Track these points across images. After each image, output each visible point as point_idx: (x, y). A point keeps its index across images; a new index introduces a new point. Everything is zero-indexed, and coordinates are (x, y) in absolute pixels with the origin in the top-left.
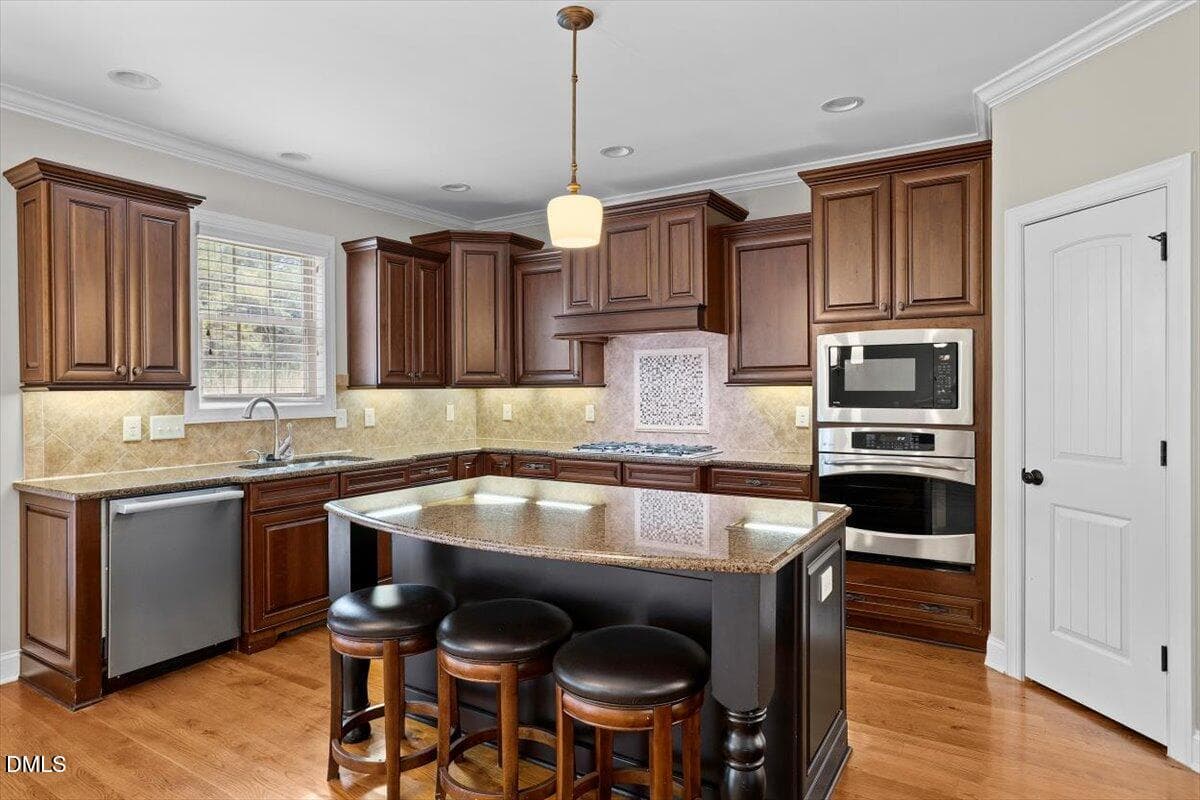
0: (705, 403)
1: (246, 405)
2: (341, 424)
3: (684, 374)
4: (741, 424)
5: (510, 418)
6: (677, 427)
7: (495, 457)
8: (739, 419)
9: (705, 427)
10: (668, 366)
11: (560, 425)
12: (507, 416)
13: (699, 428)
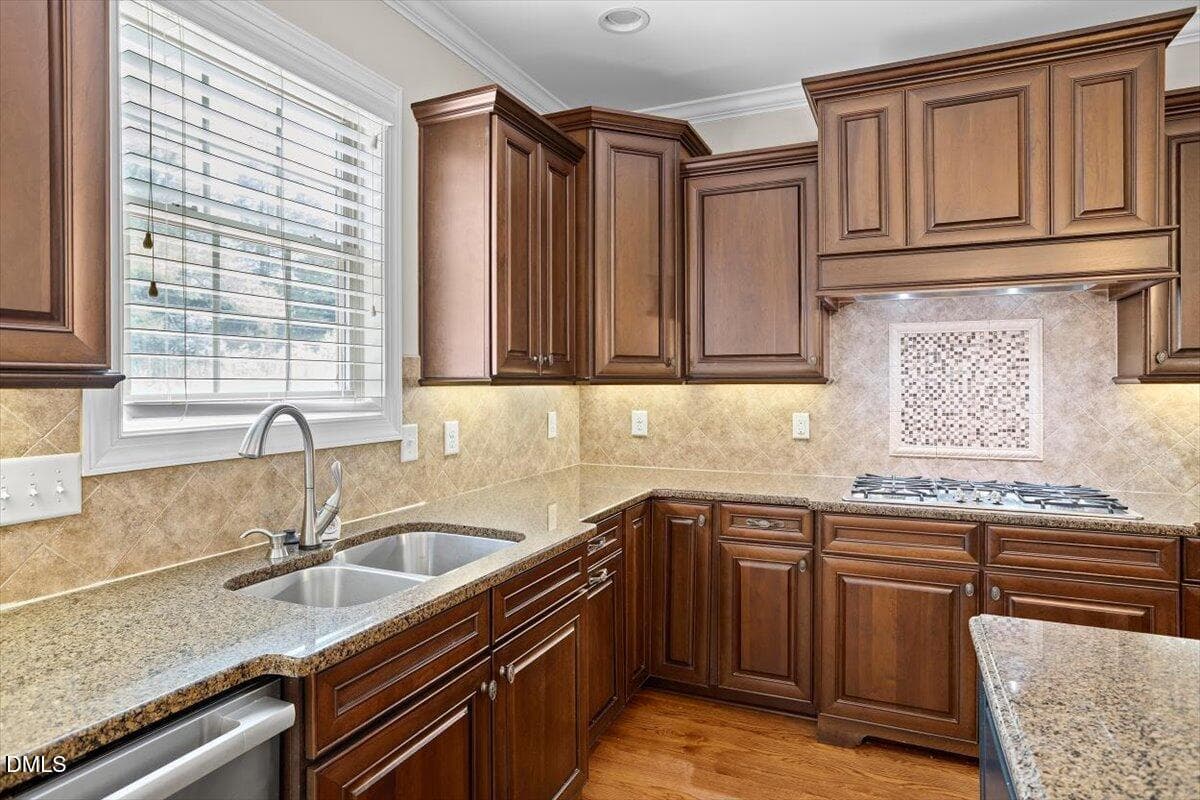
0: (1034, 412)
1: (252, 420)
2: (409, 454)
3: (991, 363)
4: (1109, 447)
5: (644, 432)
6: (975, 450)
7: (676, 505)
8: (1105, 437)
9: (1036, 448)
10: (956, 349)
11: (742, 444)
12: (639, 428)
13: (1022, 452)
